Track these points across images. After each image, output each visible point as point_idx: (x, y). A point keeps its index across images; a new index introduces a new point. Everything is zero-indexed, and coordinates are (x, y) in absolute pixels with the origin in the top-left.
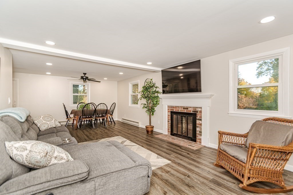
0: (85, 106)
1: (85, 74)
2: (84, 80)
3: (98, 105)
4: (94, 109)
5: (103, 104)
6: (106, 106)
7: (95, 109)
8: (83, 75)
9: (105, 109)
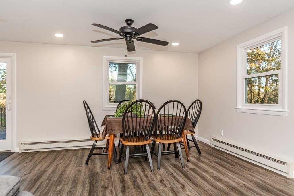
0: (130, 106)
1: (129, 22)
2: (126, 40)
3: (164, 106)
4: (153, 116)
5: (176, 103)
6: (183, 109)
7: (156, 117)
8: (125, 25)
9: (181, 115)
